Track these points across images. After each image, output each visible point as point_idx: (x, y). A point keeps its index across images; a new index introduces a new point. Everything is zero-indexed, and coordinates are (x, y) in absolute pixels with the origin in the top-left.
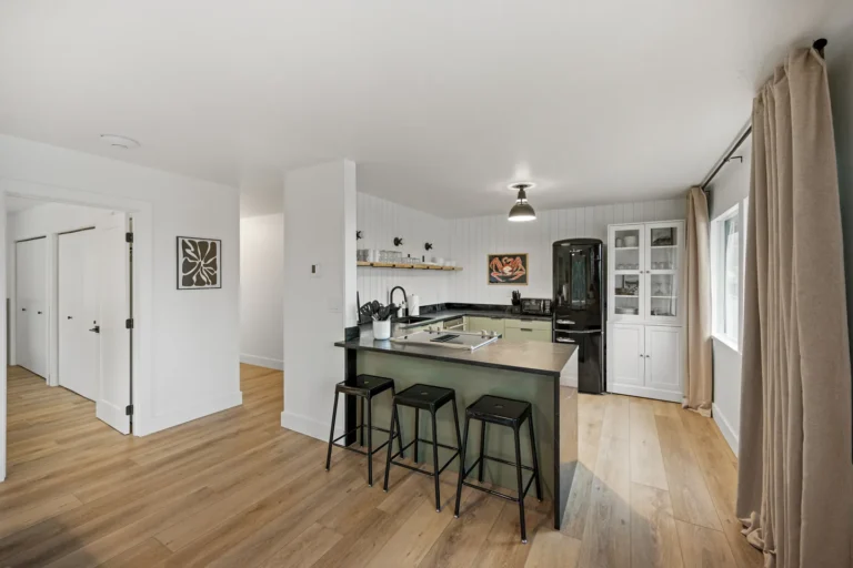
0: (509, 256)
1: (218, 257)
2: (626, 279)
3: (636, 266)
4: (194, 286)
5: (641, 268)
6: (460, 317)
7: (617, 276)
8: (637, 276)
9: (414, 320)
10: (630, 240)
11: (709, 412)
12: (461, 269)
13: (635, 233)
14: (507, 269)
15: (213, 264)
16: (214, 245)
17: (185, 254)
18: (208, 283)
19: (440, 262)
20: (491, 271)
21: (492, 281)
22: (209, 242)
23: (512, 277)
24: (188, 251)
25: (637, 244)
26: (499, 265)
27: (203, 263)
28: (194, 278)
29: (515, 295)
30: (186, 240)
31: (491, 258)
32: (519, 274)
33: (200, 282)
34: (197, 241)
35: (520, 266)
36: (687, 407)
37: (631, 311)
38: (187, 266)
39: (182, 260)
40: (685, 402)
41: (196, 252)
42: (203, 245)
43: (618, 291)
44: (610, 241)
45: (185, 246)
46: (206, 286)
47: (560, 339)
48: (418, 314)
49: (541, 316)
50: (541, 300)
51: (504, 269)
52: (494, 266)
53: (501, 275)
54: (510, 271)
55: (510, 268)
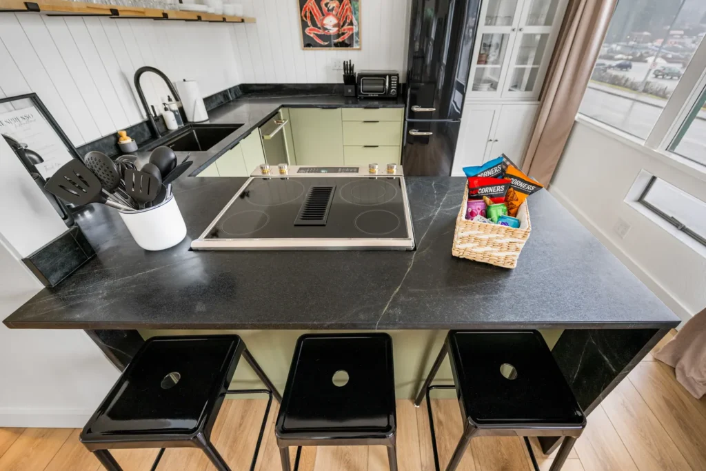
5: (515, 22)
6: (277, 112)
12: (254, 20)
14: (330, 22)
20: (304, 24)
21: (309, 44)
23: (338, 35)
26: (317, 15)
29: (348, 68)
32: (348, 30)
35: (350, 16)
47: (414, 133)
48: (207, 117)
49: (385, 99)
50: (384, 76)
51: (325, 22)
52: (308, 14)
53: (321, 32)
54: (335, 26)
55: (334, 21)
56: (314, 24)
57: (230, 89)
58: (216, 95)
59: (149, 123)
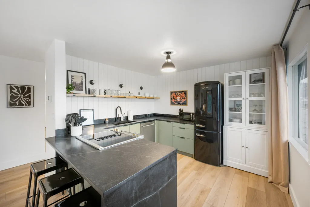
0: (179, 92)
1: (32, 93)
2: (237, 103)
3: (240, 96)
4: (17, 106)
5: (243, 96)
6: (154, 120)
7: (229, 101)
8: (241, 101)
9: (129, 122)
10: (238, 81)
11: (287, 189)
12: (160, 98)
13: (240, 77)
14: (178, 98)
15: (29, 97)
16: (29, 88)
17: (11, 92)
18: (26, 105)
19: (147, 95)
20: (171, 99)
22: (26, 87)
23: (180, 102)
24: (13, 91)
25: (241, 83)
26: (175, 97)
27: (22, 96)
28: (17, 103)
29: (180, 110)
30: (12, 86)
31: (172, 93)
32: (183, 100)
33: (21, 105)
34: (19, 86)
35: (184, 96)
36: (271, 182)
37: (238, 120)
38: (12, 97)
39: (9, 95)
40: (270, 179)
41: (18, 91)
42: (23, 88)
43: (231, 109)
44: (226, 82)
45: (11, 88)
46: (25, 106)
47: (198, 135)
48: (133, 119)
49: (190, 121)
50: (191, 113)
51: (177, 98)
52: (173, 97)
53: (176, 101)
54: (180, 99)
55: (179, 98)
56: (174, 99)
57: (148, 114)
58: (142, 115)
59: (116, 118)
